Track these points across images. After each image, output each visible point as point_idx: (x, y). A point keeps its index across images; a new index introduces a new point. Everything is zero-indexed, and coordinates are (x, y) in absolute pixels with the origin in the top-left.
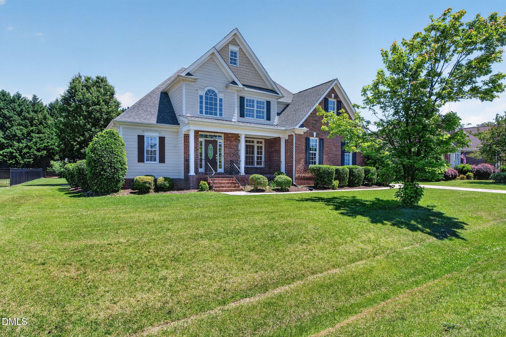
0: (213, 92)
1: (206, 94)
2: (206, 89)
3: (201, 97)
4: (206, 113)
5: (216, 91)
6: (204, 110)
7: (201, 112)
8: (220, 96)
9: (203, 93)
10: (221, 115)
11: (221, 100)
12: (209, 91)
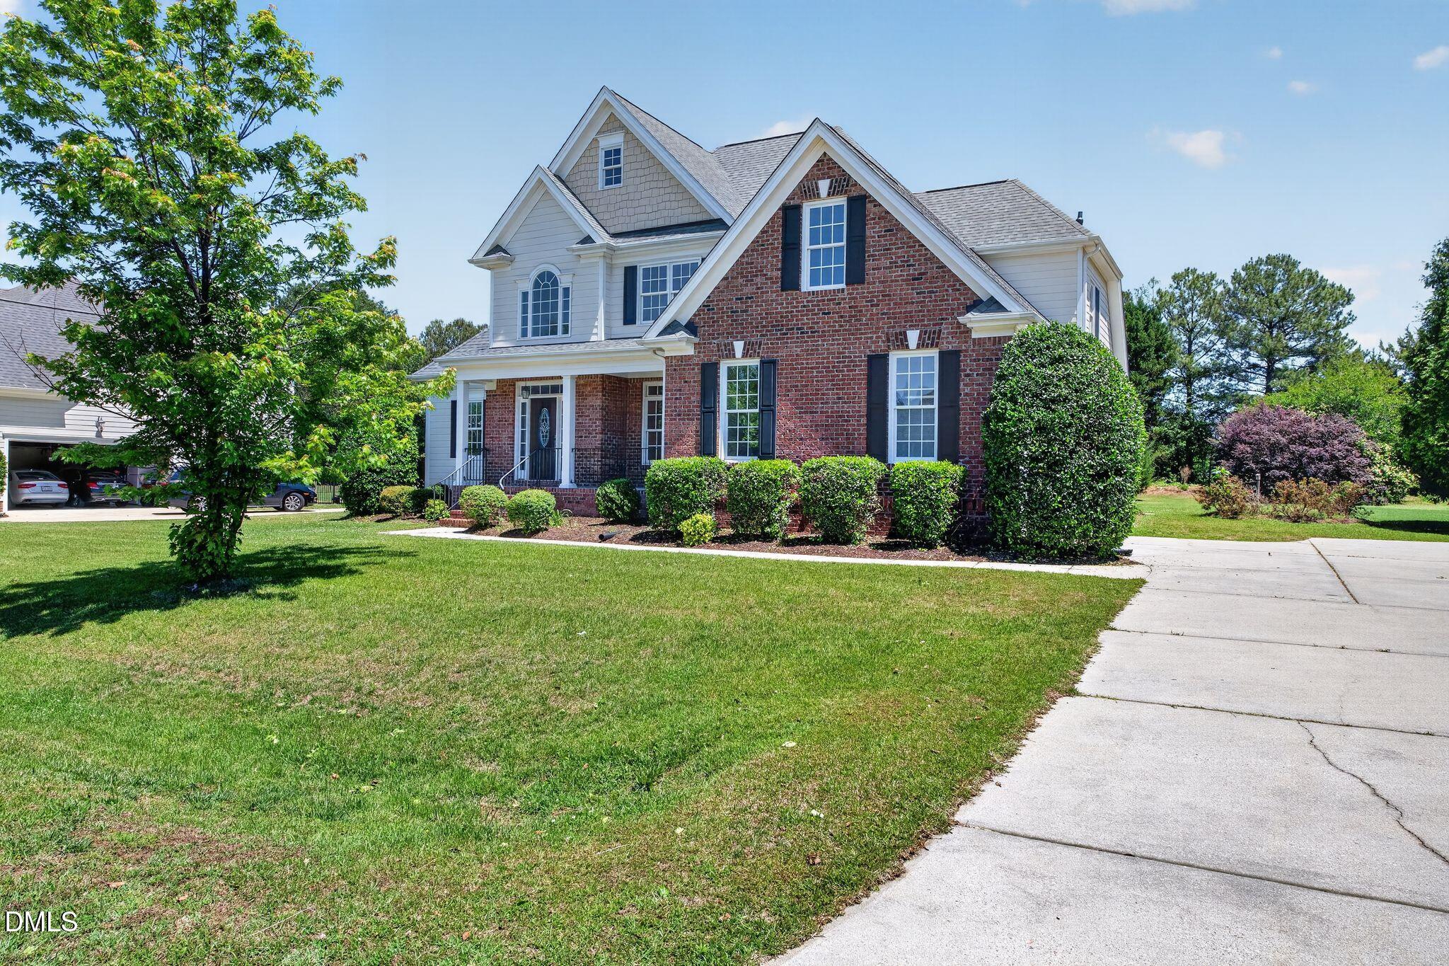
0: (550, 275)
1: (536, 285)
2: (534, 275)
3: (525, 295)
4: (535, 333)
5: (557, 273)
6: (530, 327)
7: (524, 333)
8: (564, 281)
9: (528, 286)
10: (566, 330)
11: (566, 290)
12: (541, 276)
